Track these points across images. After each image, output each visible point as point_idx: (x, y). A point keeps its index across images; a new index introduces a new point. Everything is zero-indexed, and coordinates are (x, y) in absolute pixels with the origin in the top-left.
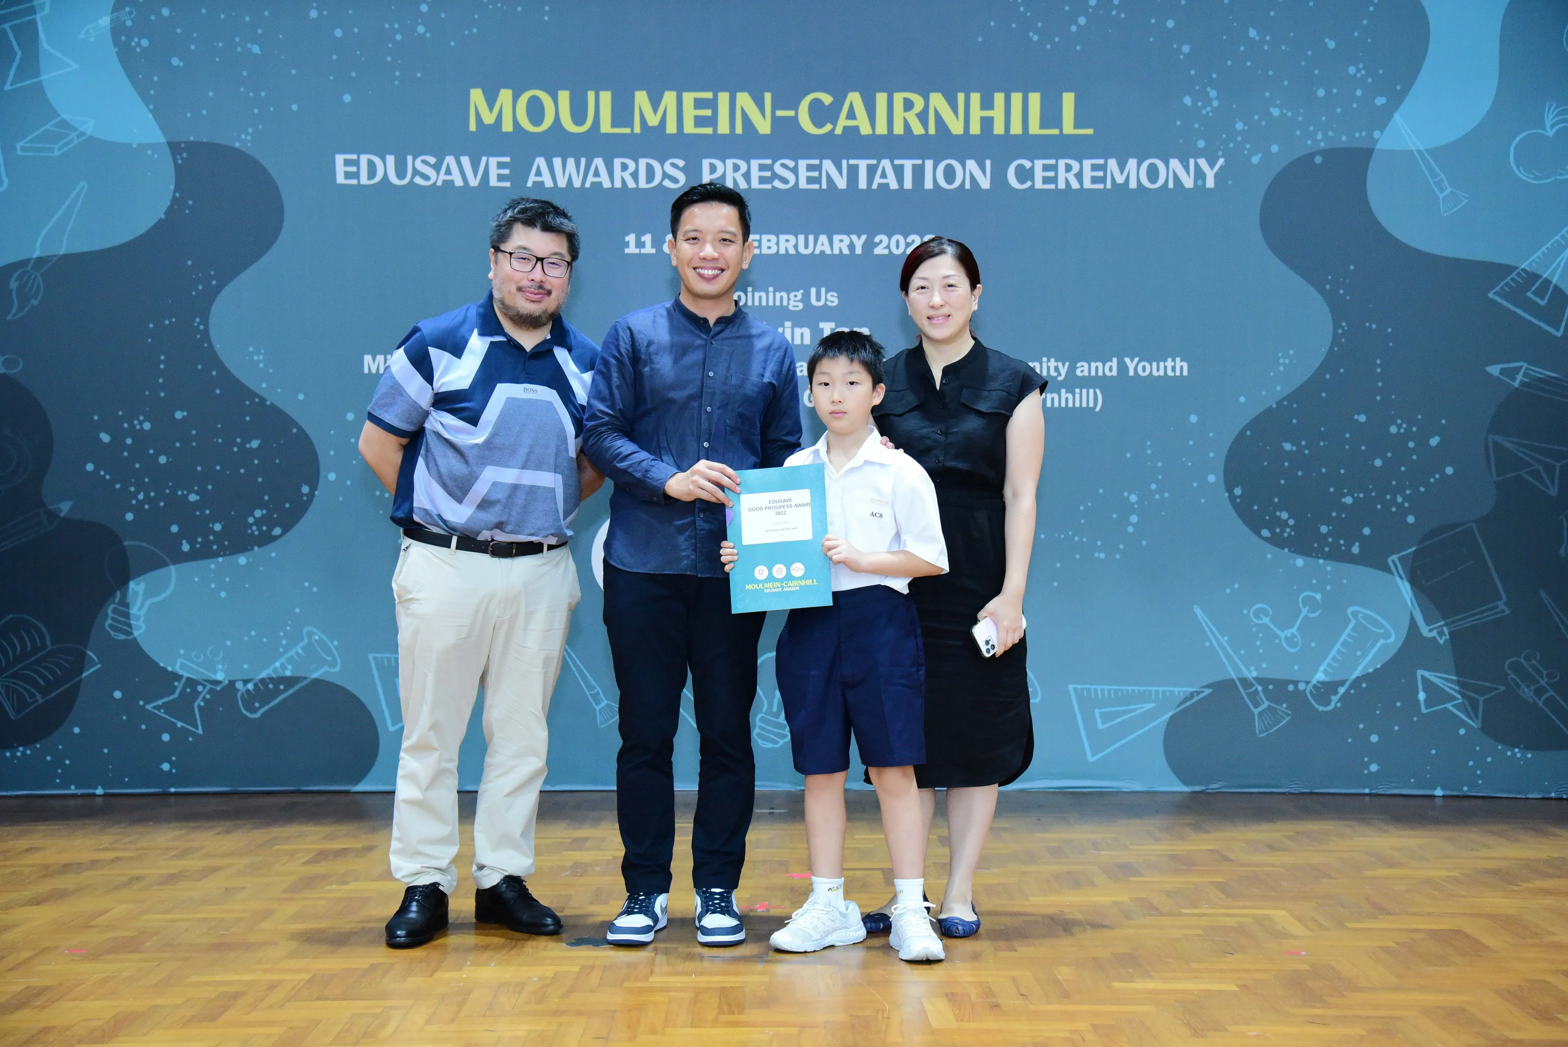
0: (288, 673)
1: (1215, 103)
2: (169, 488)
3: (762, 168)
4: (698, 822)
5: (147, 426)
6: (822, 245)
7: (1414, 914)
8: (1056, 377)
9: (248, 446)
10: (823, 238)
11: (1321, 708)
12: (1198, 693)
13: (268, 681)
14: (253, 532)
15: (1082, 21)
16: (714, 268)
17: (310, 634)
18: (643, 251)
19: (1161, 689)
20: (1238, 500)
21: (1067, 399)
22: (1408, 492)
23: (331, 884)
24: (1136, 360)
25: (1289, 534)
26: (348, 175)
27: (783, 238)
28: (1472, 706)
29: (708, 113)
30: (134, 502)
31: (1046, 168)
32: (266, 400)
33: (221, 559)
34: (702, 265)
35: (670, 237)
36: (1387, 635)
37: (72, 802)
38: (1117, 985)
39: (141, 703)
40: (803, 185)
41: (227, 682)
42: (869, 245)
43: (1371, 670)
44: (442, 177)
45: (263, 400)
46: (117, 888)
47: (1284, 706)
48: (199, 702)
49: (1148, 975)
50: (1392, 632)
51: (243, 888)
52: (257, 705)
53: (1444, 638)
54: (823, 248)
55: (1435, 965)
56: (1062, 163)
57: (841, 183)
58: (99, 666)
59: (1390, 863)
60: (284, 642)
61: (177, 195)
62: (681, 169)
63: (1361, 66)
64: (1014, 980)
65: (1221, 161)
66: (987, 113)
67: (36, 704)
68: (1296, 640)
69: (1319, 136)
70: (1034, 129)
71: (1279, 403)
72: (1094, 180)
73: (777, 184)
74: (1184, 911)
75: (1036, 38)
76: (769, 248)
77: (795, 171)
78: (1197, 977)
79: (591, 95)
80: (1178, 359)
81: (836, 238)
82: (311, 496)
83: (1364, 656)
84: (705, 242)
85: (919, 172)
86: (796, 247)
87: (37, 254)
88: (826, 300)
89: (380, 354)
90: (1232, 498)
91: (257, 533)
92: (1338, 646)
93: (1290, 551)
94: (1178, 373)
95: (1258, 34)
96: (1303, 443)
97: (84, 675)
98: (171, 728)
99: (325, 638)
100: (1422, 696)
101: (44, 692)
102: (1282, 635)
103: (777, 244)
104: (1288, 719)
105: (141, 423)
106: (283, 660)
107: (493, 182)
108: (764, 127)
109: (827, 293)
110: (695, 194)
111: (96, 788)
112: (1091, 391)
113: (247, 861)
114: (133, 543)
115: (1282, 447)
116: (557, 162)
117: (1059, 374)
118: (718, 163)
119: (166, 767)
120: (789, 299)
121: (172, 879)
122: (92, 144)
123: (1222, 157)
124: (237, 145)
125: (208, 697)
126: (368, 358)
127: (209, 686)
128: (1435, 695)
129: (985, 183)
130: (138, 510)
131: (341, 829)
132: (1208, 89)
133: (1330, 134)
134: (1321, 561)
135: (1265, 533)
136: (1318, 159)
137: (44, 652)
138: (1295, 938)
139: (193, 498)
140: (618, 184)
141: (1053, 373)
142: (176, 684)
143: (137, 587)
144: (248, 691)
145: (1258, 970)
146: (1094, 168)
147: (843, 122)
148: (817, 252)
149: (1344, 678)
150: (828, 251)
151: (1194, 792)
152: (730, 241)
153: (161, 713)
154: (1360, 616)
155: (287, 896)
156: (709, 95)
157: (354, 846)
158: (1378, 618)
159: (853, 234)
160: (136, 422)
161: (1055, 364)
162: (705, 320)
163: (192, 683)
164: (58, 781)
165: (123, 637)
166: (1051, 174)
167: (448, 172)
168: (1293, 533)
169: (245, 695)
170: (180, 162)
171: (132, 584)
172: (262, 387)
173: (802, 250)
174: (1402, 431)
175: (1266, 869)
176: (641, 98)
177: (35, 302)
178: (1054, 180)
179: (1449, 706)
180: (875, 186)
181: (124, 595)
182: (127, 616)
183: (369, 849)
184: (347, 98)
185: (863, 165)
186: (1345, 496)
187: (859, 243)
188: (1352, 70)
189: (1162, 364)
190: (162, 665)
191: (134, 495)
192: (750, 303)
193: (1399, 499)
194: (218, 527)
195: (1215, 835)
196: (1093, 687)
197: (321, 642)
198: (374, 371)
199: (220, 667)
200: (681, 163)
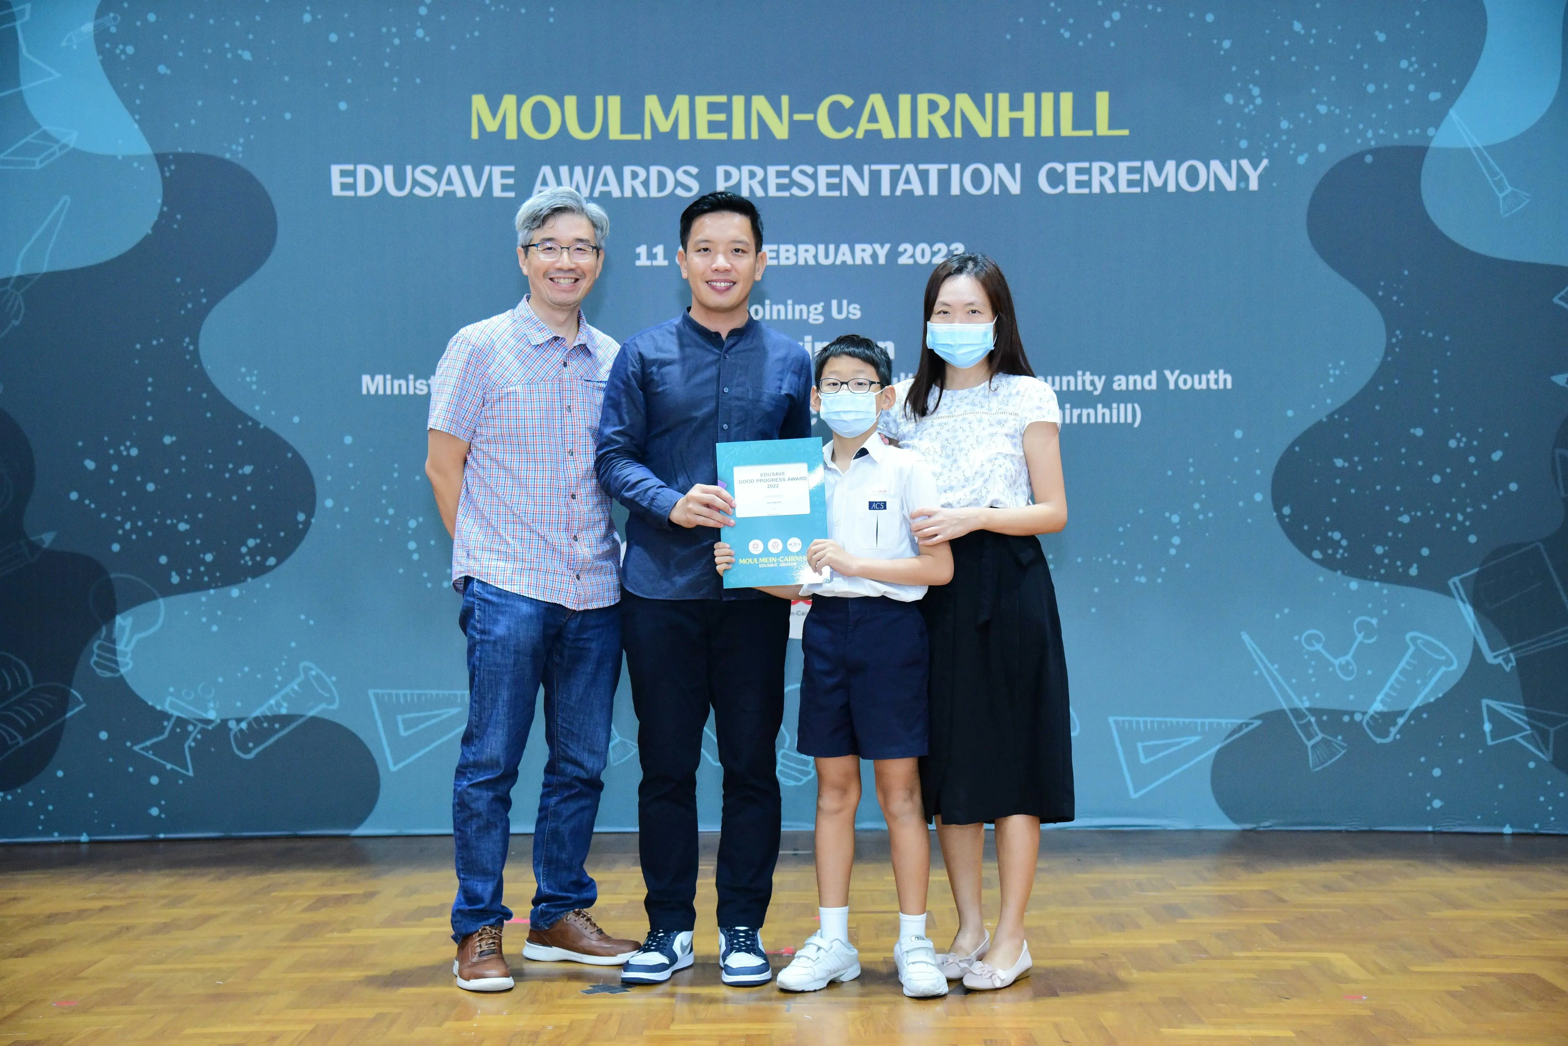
0: (284, 711)
1: (1259, 101)
2: (157, 516)
3: (779, 174)
4: (722, 859)
5: (134, 452)
6: (844, 254)
7: (1483, 957)
8: (1091, 392)
9: (240, 472)
10: (845, 248)
11: (1379, 741)
12: (1247, 725)
13: (262, 719)
14: (246, 562)
15: (1116, 16)
16: (725, 281)
17: (307, 670)
18: (655, 263)
19: (1207, 721)
20: (1287, 520)
21: (1104, 415)
22: (1469, 510)
23: (332, 931)
24: (1177, 372)
25: (1342, 555)
26: (344, 187)
27: (802, 247)
28: (1541, 738)
29: (722, 117)
30: (120, 532)
31: (1079, 171)
32: (259, 424)
33: (212, 591)
34: (715, 278)
35: (681, 249)
36: (1449, 663)
37: (55, 850)
38: (1166, 1031)
39: (129, 744)
40: (823, 192)
41: (219, 721)
42: (893, 255)
43: (1432, 700)
44: (444, 187)
45: (256, 424)
46: (105, 939)
47: (1340, 738)
48: (190, 743)
49: (1197, 1020)
50: (1455, 660)
51: (239, 937)
52: (251, 745)
53: (1510, 665)
54: (844, 259)
55: (1507, 1011)
56: (1096, 166)
57: (863, 190)
58: (83, 706)
59: (1454, 904)
60: (279, 678)
61: (165, 209)
62: (696, 177)
63: (1413, 59)
64: (1056, 1026)
65: (1265, 162)
66: (1016, 115)
67: (16, 747)
68: (1351, 668)
69: (1370, 134)
70: (1067, 130)
71: (1330, 416)
72: (1131, 183)
73: (796, 191)
74: (1236, 954)
75: (1067, 35)
76: (788, 258)
77: (814, 177)
78: (1250, 1023)
79: (599, 100)
80: (1221, 372)
81: (858, 247)
82: (307, 524)
83: (1425, 684)
84: (717, 253)
85: (944, 178)
86: (816, 257)
87: (17, 272)
88: (848, 312)
89: (380, 373)
90: (1281, 517)
91: (250, 563)
92: (1396, 674)
93: (1343, 573)
94: (1221, 386)
95: (1303, 28)
96: (1356, 459)
97: (69, 715)
98: (159, 770)
99: (323, 675)
100: (1487, 727)
101: (26, 734)
102: (1337, 662)
103: (796, 254)
104: (1343, 752)
105: (128, 449)
106: (278, 696)
107: (497, 192)
108: (781, 131)
109: (849, 305)
110: (705, 204)
111: (80, 835)
112: (1129, 406)
113: (243, 908)
114: (119, 575)
115: (1334, 463)
116: (564, 170)
117: (1095, 389)
118: (733, 170)
119: (155, 811)
120: (809, 312)
121: (164, 928)
122: (75, 156)
123: (1266, 157)
124: (228, 156)
125: (199, 736)
126: (366, 379)
127: (200, 726)
128: (1502, 725)
129: (1015, 188)
130: (124, 540)
131: (341, 875)
132: (1251, 86)
133: (1381, 131)
134: (1377, 584)
135: (1317, 554)
136: (1369, 159)
137: (26, 691)
138: (1355, 981)
139: (183, 527)
140: (628, 193)
141: (1089, 388)
142: (165, 723)
143: (123, 622)
144: (241, 730)
145: (1315, 1015)
146: (1130, 170)
147: (864, 125)
148: (838, 262)
149: (1403, 708)
150: (850, 262)
151: (1244, 831)
152: (743, 251)
153: (150, 755)
154: (1419, 642)
155: (285, 944)
156: (723, 99)
157: (355, 892)
158: (1441, 645)
159: (876, 242)
160: (122, 448)
161: (1091, 378)
162: (718, 334)
163: (181, 722)
164: (40, 828)
165: (109, 675)
166: (1085, 178)
167: (450, 182)
168: (1346, 555)
169: (239, 735)
170: (167, 174)
171: (119, 619)
172: (255, 410)
173: (822, 261)
174: (1462, 445)
175: (1323, 910)
176: (652, 103)
177: (16, 323)
178: (1088, 184)
179: (1517, 737)
180: (898, 193)
181: (110, 631)
182: (114, 652)
183: (371, 895)
184: (343, 106)
185: (886, 170)
186: (1401, 514)
187: (882, 252)
188: (1404, 64)
189: (1204, 377)
190: (150, 703)
191: (121, 525)
192: (768, 317)
193: (1460, 517)
194: (209, 557)
195: (1267, 875)
196: (1135, 719)
197: (318, 678)
198: (372, 392)
199: (212, 705)
200: (694, 170)
